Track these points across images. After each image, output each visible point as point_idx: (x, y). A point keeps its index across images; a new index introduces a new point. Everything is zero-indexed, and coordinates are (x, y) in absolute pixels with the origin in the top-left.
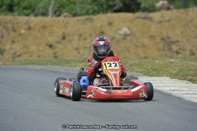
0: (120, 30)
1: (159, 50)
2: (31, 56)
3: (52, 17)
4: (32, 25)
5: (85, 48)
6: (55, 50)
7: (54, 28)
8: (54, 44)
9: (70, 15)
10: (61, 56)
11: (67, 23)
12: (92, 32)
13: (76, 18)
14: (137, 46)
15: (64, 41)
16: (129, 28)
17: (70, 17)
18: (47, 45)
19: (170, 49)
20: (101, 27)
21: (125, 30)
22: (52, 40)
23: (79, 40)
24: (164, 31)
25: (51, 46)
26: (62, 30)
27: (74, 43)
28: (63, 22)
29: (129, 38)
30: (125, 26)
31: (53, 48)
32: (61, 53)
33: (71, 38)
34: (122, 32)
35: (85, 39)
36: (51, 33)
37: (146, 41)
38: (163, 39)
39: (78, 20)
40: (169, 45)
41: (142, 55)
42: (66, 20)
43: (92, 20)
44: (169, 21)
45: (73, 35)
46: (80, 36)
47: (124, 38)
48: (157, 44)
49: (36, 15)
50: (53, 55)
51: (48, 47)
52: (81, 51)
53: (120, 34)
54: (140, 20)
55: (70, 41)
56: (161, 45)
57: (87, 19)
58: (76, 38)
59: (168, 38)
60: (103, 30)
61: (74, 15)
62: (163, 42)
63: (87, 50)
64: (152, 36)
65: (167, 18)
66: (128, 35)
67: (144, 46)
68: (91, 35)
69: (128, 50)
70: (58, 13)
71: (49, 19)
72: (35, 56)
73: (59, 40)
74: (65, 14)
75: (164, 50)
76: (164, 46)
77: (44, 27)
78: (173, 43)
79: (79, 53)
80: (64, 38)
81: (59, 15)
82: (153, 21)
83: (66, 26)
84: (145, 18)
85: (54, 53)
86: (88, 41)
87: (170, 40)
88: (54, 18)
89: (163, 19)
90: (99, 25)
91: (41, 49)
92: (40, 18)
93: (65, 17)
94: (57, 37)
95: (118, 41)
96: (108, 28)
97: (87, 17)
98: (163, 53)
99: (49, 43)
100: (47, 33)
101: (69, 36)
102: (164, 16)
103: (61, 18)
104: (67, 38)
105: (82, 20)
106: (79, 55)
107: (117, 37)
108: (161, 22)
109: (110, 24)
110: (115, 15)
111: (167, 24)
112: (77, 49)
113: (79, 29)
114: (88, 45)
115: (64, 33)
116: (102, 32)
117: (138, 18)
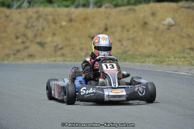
0: (164, 20)
2: (73, 49)
3: (93, 8)
4: (73, 16)
5: (128, 39)
7: (96, 20)
9: (112, 6)
11: (109, 14)
12: (135, 23)
13: (118, 9)
16: (173, 18)
17: (112, 8)
18: (89, 37)
20: (144, 17)
21: (169, 20)
22: (93, 31)
23: (122, 31)
26: (104, 22)
27: (116, 34)
28: (105, 13)
29: (173, 28)
30: (168, 16)
33: (113, 30)
34: (166, 23)
35: (128, 31)
36: (93, 25)
37: (191, 31)
39: (120, 11)
41: (188, 46)
42: (108, 11)
43: (134, 10)
45: (116, 26)
46: (123, 27)
47: (169, 29)
49: (77, 7)
52: (124, 43)
53: (164, 25)
54: (184, 9)
55: (113, 33)
57: (130, 10)
58: (119, 29)
60: (146, 20)
61: (116, 6)
63: (130, 41)
66: (172, 25)
67: (189, 36)
68: (134, 26)
69: (173, 41)
70: (99, 4)
71: (91, 10)
72: (77, 48)
73: (101, 32)
74: (107, 5)
77: (86, 19)
79: (122, 45)
80: (106, 30)
81: (100, 6)
83: (108, 18)
84: (189, 8)
86: (131, 32)
88: (96, 9)
90: (142, 15)
91: (83, 41)
92: (81, 9)
93: (106, 7)
94: (100, 28)
95: (162, 32)
96: (151, 18)
97: (129, 7)
99: (92, 36)
100: (89, 25)
101: (112, 27)
103: (102, 9)
104: (110, 30)
105: (124, 11)
106: (122, 47)
107: (162, 27)
109: (153, 14)
110: (158, 5)
112: (120, 41)
113: (122, 21)
114: (132, 37)
115: (106, 25)
116: (146, 23)
117: (181, 7)
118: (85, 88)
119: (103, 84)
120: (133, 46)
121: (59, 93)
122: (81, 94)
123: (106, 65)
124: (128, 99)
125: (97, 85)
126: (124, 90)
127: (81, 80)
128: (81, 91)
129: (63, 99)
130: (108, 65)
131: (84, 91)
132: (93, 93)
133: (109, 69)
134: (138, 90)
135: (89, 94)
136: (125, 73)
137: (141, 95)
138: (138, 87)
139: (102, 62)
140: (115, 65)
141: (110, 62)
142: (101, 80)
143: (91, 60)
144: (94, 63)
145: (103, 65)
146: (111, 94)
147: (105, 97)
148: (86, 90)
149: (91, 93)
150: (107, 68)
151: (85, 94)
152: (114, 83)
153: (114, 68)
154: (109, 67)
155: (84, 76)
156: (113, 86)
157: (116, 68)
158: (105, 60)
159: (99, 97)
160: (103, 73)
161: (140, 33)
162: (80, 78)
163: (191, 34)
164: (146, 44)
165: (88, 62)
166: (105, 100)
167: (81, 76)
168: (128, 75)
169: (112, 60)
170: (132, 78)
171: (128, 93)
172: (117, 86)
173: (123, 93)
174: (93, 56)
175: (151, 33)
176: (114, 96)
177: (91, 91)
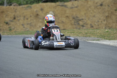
0: (48, 13)
1: (72, 24)
5: (28, 24)
6: (10, 26)
7: (8, 12)
8: (9, 22)
10: (14, 29)
11: (16, 9)
12: (32, 15)
13: (21, 6)
14: (59, 22)
15: (15, 20)
16: (53, 12)
17: (17, 6)
18: (5, 22)
19: (79, 24)
20: (37, 11)
21: (51, 13)
22: (7, 19)
23: (24, 19)
24: (74, 14)
25: (7, 23)
26: (13, 14)
27: (20, 21)
28: (14, 8)
30: (51, 11)
31: (9, 25)
32: (13, 28)
35: (27, 19)
36: (7, 16)
37: (64, 19)
38: (74, 18)
40: (77, 22)
41: (62, 28)
43: (31, 7)
44: (77, 7)
45: (20, 16)
46: (24, 17)
48: (71, 21)
50: (9, 29)
51: (5, 24)
54: (59, 7)
55: (19, 20)
56: (73, 22)
57: (28, 7)
58: (22, 18)
59: (77, 17)
60: (38, 13)
62: (74, 20)
63: (29, 25)
64: (67, 16)
65: (76, 6)
67: (63, 22)
68: (31, 16)
70: (9, 4)
71: (5, 7)
73: (11, 20)
75: (75, 25)
76: (75, 22)
77: (2, 12)
78: (80, 20)
79: (24, 27)
80: (15, 18)
81: (11, 5)
82: (68, 8)
83: (15, 11)
84: (62, 6)
85: (9, 28)
86: (29, 20)
87: (78, 19)
88: (8, 6)
89: (73, 6)
90: (35, 10)
91: (1, 25)
93: (14, 5)
94: (11, 18)
96: (41, 12)
98: (74, 26)
99: (6, 22)
100: (5, 16)
101: (18, 17)
102: (74, 4)
103: (12, 7)
104: (17, 18)
105: (25, 7)
106: (24, 29)
108: (72, 8)
109: (42, 9)
110: (44, 4)
111: (76, 9)
112: (23, 25)
113: (24, 13)
114: (30, 23)
115: (14, 15)
116: (37, 15)
117: (58, 5)
118: (44, 42)
119: (53, 40)
120: (30, 28)
121: (30, 44)
122: (42, 44)
123: (54, 30)
124: (66, 47)
125: (50, 40)
126: (63, 42)
127: (41, 38)
128: (42, 43)
129: (33, 48)
130: (55, 30)
131: (44, 43)
132: (48, 44)
133: (56, 32)
134: (71, 42)
135: (46, 44)
136: (62, 34)
137: (72, 45)
138: (71, 41)
139: (52, 28)
140: (58, 30)
141: (56, 29)
142: (51, 38)
143: (45, 28)
144: (48, 29)
145: (53, 30)
146: (57, 44)
147: (55, 46)
148: (45, 43)
149: (47, 44)
150: (55, 31)
151: (44, 45)
152: (59, 39)
153: (58, 31)
154: (56, 31)
155: (42, 35)
156: (58, 41)
157: (59, 32)
158: (53, 28)
159: (51, 46)
160: (53, 34)
161: (35, 20)
162: (40, 37)
163: (64, 21)
164: (38, 27)
165: (44, 29)
166: (55, 47)
167: (41, 35)
168: (63, 35)
169: (57, 28)
170: (66, 37)
171: (66, 44)
172: (60, 41)
173: (63, 44)
174: (46, 26)
175: (40, 20)
176: (59, 46)
177: (47, 43)
